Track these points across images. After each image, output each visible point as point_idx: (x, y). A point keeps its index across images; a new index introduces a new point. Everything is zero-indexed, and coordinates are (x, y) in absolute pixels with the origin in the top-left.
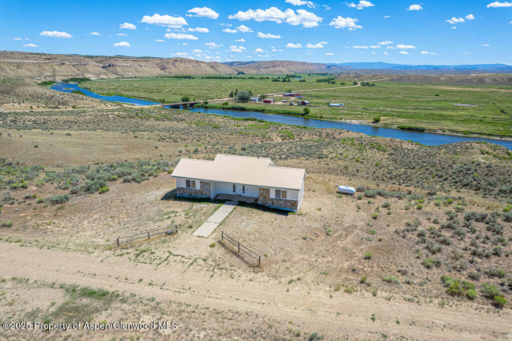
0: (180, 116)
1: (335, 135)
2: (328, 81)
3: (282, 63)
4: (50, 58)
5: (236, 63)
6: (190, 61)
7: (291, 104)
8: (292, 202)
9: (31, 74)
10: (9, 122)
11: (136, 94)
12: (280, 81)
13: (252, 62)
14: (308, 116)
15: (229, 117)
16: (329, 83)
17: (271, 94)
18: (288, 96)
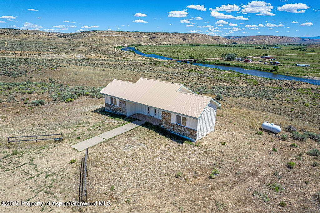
0: (181, 66)
1: (293, 86)
2: (300, 49)
3: (265, 37)
4: (124, 33)
5: (233, 37)
6: (202, 35)
7: (265, 64)
8: (192, 131)
9: (114, 42)
10: (84, 63)
11: (164, 53)
12: (261, 49)
13: (243, 36)
14: (277, 72)
15: (216, 69)
16: (301, 50)
17: (251, 57)
18: (264, 58)
